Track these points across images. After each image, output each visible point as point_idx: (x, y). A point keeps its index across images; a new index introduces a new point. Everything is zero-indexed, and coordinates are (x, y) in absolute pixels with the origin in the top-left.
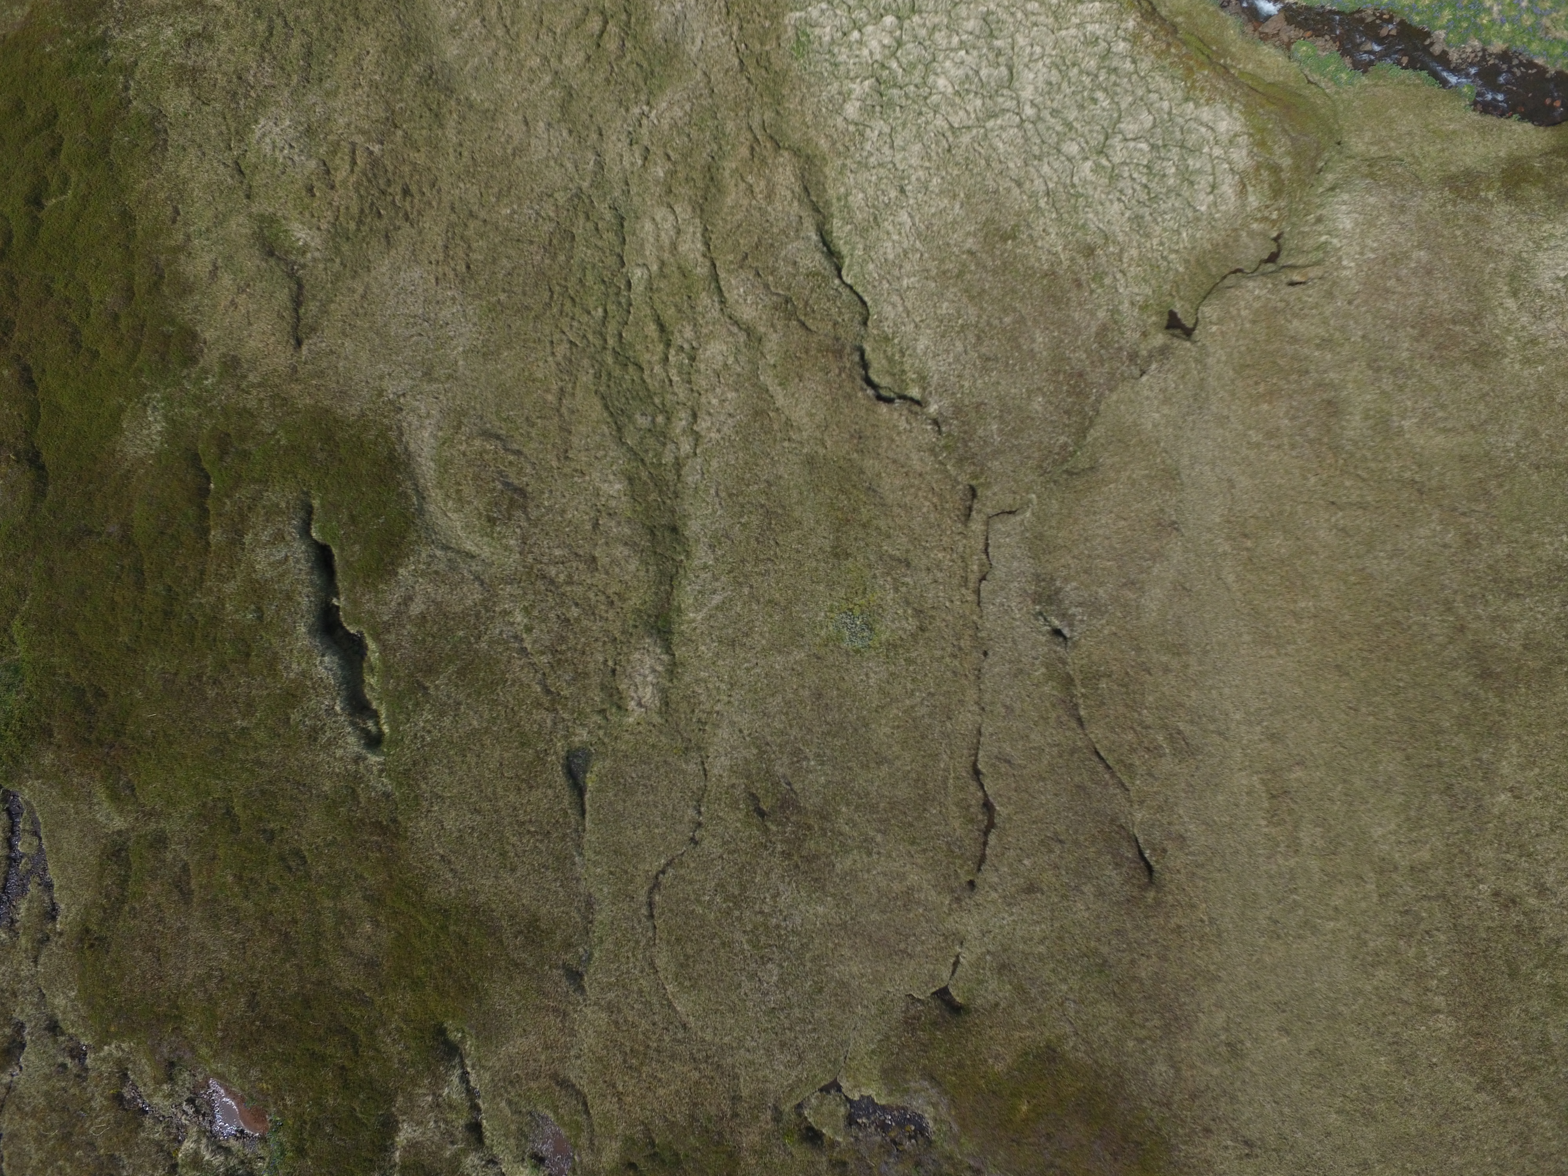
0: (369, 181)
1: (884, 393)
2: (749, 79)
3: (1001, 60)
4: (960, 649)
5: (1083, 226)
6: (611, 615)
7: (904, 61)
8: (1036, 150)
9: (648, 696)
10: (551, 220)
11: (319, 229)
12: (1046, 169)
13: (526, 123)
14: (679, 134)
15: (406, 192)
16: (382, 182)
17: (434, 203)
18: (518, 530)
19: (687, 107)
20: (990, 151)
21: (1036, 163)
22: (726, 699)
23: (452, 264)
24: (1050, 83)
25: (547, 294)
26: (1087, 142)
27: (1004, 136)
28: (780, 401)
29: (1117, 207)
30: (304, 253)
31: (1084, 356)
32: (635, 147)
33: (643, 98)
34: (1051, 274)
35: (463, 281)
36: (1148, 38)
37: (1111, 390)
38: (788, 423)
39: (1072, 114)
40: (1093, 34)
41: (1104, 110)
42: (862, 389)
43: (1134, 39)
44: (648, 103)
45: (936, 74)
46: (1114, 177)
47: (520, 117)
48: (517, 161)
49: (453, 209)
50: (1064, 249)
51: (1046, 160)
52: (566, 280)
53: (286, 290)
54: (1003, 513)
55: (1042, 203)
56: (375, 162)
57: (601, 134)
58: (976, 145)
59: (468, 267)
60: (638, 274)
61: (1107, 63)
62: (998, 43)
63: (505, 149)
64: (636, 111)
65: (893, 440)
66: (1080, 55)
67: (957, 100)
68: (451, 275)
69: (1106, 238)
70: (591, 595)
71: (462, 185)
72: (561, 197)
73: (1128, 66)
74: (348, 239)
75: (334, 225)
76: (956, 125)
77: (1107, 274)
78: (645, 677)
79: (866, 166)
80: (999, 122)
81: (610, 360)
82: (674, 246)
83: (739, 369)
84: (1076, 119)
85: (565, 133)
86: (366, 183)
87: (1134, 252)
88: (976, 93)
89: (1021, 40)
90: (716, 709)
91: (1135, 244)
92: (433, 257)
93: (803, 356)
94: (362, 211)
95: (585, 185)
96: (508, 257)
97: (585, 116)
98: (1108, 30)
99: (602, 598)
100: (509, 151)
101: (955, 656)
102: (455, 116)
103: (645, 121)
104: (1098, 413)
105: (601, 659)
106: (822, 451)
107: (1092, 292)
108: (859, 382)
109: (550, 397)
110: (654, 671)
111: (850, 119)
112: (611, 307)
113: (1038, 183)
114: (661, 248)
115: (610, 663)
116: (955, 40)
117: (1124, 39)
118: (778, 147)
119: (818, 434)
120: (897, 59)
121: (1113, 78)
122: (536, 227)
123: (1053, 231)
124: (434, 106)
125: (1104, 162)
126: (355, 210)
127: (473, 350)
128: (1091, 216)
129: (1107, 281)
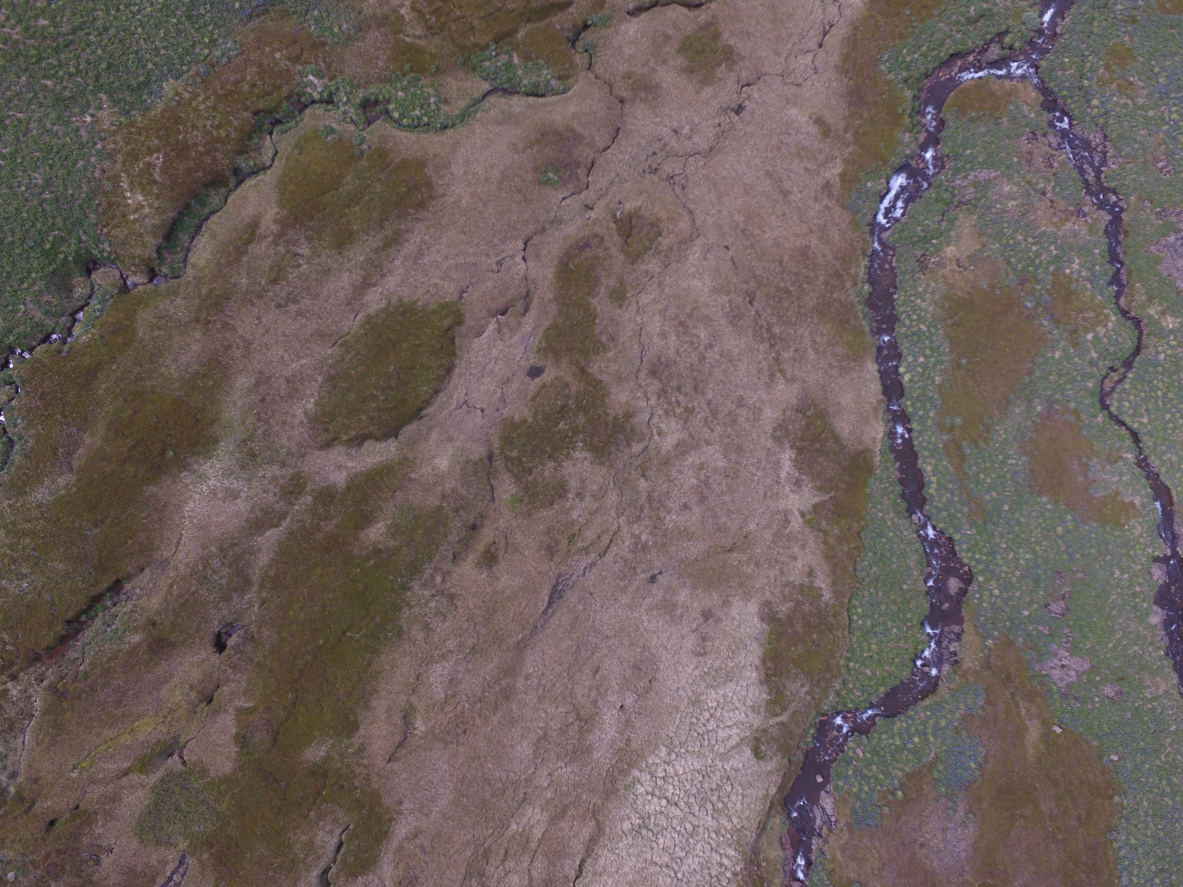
82: (533, 826)
112: (496, 833)
114: (528, 823)
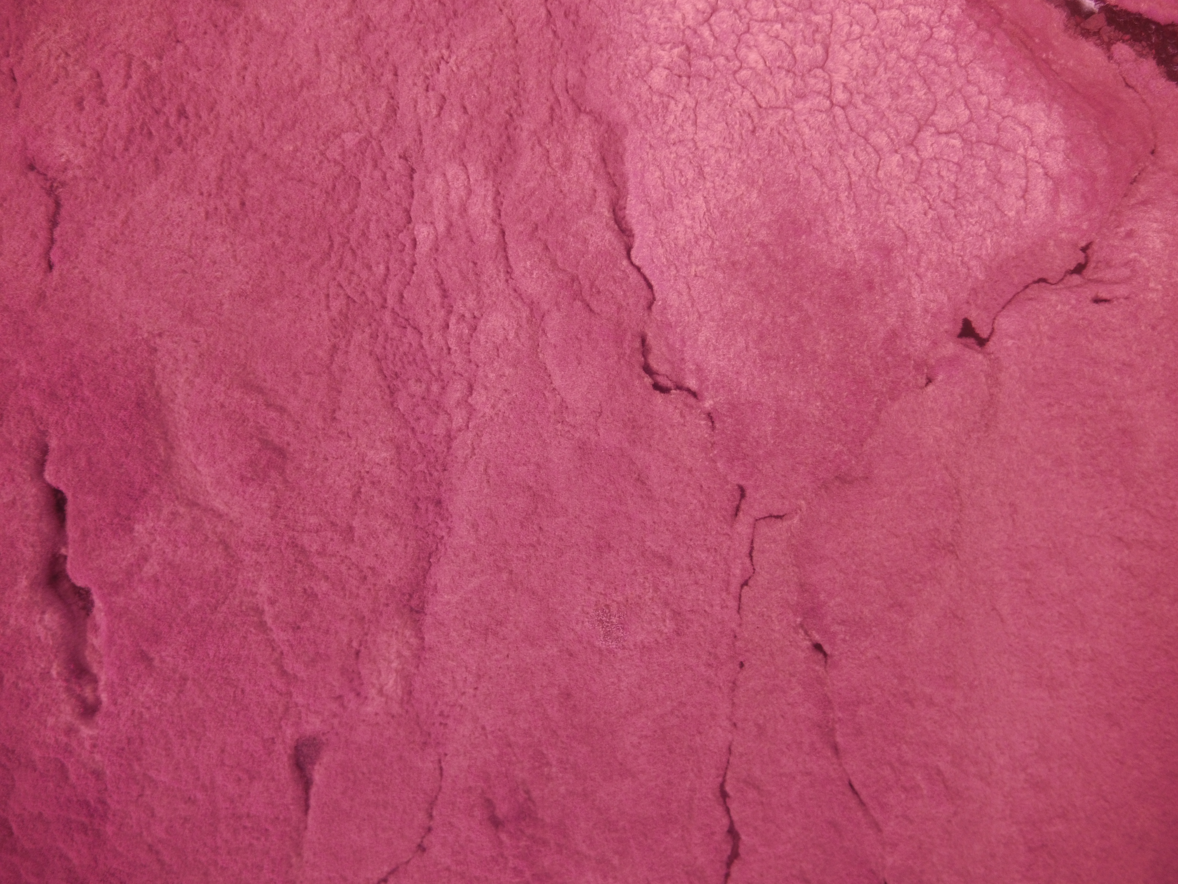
0: (143, 99)
1: (663, 381)
2: (554, 32)
3: (818, 37)
4: (716, 657)
5: (882, 224)
6: (362, 592)
7: (717, 29)
8: (843, 138)
9: (391, 682)
10: (336, 162)
11: (84, 145)
12: (850, 160)
13: (317, 52)
14: (477, 85)
15: (182, 113)
16: (157, 100)
17: (211, 130)
18: (273, 493)
19: (489, 57)
20: (796, 136)
21: (841, 152)
22: (471, 691)
23: (226, 199)
24: (866, 67)
25: (326, 244)
26: (898, 134)
27: (811, 120)
28: (557, 382)
29: (921, 206)
30: (66, 169)
31: (868, 362)
32: (431, 94)
33: (443, 39)
34: (844, 275)
35: (235, 218)
36: (972, 27)
37: (893, 399)
38: (563, 406)
39: (885, 102)
40: (916, 17)
41: (919, 99)
42: (639, 377)
43: (957, 26)
44: (448, 47)
45: (749, 47)
46: (920, 174)
47: (312, 46)
48: (305, 93)
49: (231, 138)
50: (860, 247)
51: (852, 151)
52: (348, 229)
53: (43, 208)
54: (771, 516)
55: (843, 196)
56: (151, 78)
57: (396, 74)
58: (781, 128)
59: (243, 204)
60: (423, 232)
61: (927, 49)
62: (816, 19)
63: (291, 77)
64: (435, 54)
65: (666, 433)
66: (900, 38)
67: (768, 78)
68: (223, 210)
69: (906, 238)
70: (343, 568)
71: (242, 112)
72: (350, 139)
73: (949, 54)
74: (114, 158)
75: (100, 141)
76: (764, 105)
77: (902, 277)
78: (390, 662)
79: (666, 143)
80: (808, 105)
81: (388, 319)
83: (519, 345)
84: (889, 107)
85: (358, 68)
86: (138, 99)
87: (933, 257)
88: (788, 71)
89: (839, 16)
90: (460, 702)
91: (935, 247)
92: (204, 190)
93: (585, 338)
94: (132, 130)
95: (375, 129)
96: (287, 198)
97: (379, 53)
98: (931, 15)
99: (354, 572)
100: (297, 81)
101: (709, 665)
102: (241, 35)
103: (443, 66)
104: (877, 421)
105: (346, 640)
106: (594, 437)
107: (885, 295)
108: (638, 370)
109: (320, 353)
110: (399, 655)
111: (655, 87)
113: (841, 174)
115: (355, 644)
116: (772, 11)
117: (947, 26)
118: (579, 110)
119: (592, 421)
120: (710, 25)
121: (932, 66)
122: (319, 168)
123: (850, 227)
124: (221, 22)
125: (912, 156)
126: (123, 129)
127: (242, 294)
128: (892, 214)
129: (901, 285)
